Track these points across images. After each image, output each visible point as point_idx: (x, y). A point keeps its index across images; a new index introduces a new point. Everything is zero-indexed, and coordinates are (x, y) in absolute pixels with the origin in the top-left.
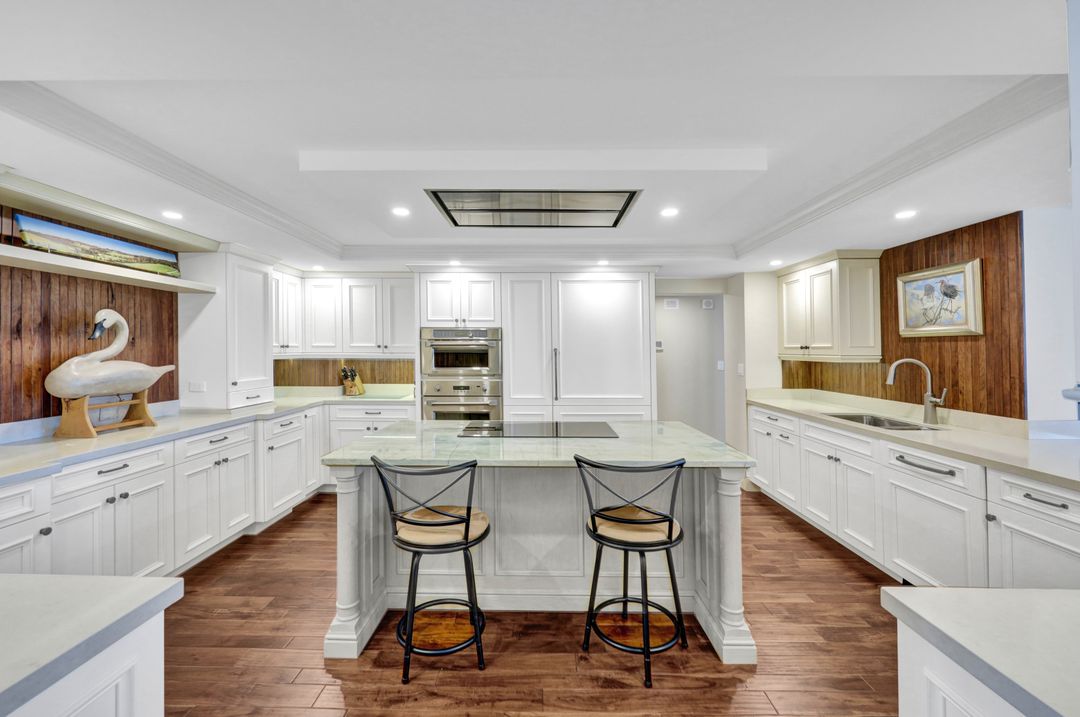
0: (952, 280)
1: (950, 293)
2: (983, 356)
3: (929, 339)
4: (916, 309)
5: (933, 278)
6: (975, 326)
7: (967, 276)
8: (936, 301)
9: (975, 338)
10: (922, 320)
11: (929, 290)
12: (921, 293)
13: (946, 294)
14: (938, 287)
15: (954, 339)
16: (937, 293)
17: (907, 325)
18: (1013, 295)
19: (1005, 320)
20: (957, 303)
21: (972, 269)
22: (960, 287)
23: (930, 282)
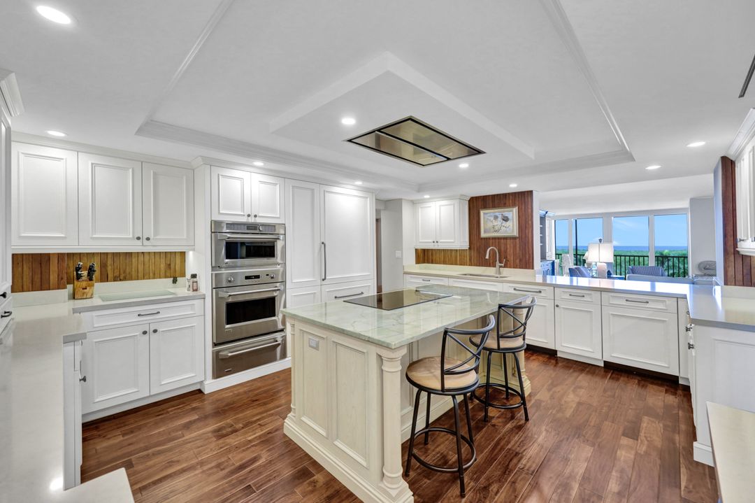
0: (506, 214)
1: (506, 219)
2: (518, 246)
3: (494, 238)
4: (490, 225)
5: (498, 212)
6: (516, 233)
7: (513, 213)
8: (499, 222)
9: (514, 238)
10: (492, 230)
11: (496, 218)
12: (492, 219)
13: (503, 220)
14: (500, 217)
15: (505, 238)
16: (500, 219)
17: (485, 232)
18: (530, 222)
19: (527, 231)
20: (509, 223)
21: (515, 210)
22: (510, 217)
23: (497, 214)
